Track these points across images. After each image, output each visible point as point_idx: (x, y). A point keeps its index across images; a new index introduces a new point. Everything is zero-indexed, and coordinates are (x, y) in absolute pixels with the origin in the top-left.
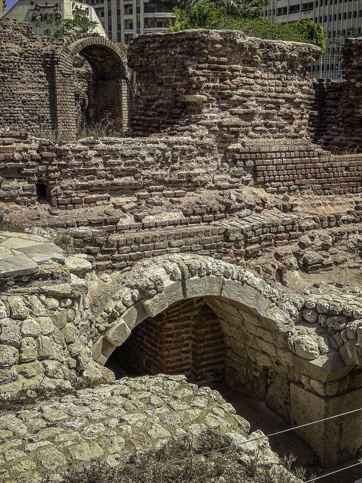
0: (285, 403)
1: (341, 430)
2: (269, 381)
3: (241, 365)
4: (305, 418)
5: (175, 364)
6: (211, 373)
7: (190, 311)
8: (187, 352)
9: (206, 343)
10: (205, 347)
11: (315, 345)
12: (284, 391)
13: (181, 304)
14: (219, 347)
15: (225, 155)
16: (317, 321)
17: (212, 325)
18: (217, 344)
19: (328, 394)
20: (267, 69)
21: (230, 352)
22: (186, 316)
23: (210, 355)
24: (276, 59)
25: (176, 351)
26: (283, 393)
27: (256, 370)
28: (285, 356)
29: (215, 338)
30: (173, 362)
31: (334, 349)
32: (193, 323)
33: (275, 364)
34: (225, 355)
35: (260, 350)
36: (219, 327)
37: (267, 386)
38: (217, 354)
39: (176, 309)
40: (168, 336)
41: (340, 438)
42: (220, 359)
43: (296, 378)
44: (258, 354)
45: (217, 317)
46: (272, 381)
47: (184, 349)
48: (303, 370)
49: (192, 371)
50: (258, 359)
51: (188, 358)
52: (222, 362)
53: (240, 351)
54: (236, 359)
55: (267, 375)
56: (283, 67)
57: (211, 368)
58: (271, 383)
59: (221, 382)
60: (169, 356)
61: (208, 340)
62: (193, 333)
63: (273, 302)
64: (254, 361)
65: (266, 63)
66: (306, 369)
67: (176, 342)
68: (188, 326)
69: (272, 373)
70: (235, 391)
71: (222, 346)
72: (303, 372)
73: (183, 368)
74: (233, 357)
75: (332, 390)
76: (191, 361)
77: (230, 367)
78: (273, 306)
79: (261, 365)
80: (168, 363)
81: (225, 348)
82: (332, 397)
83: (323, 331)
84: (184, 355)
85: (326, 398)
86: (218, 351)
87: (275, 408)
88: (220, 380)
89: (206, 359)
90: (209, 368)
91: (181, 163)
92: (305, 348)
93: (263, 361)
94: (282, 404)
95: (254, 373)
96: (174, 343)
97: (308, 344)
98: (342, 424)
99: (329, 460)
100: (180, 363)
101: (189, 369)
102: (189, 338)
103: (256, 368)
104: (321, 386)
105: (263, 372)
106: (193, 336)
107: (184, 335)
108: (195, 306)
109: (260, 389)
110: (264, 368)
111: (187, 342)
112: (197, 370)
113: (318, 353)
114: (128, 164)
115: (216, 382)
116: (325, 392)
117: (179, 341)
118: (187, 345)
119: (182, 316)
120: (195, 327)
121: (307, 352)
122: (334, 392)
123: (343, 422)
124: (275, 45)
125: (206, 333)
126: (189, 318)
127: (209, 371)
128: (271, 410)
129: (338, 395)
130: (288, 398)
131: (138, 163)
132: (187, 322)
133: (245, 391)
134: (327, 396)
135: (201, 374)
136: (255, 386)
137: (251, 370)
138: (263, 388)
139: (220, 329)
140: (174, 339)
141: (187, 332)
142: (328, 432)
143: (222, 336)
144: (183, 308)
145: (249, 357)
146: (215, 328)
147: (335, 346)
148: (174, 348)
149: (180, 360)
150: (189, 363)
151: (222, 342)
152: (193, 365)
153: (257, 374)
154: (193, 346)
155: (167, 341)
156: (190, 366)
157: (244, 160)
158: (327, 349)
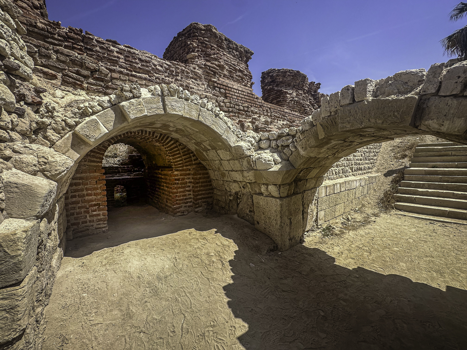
0: (250, 211)
1: (291, 223)
2: (239, 201)
3: (222, 196)
4: (265, 217)
5: (182, 198)
6: (204, 204)
7: (190, 165)
8: (189, 191)
9: (200, 184)
10: (200, 187)
11: (271, 158)
12: (249, 203)
13: (183, 160)
14: (209, 187)
15: (209, 83)
16: (270, 146)
17: (203, 174)
18: (207, 185)
19: (282, 195)
20: (229, 53)
21: (215, 190)
22: (188, 168)
23: (204, 192)
24: (233, 49)
25: (182, 190)
26: (248, 205)
27: (230, 195)
28: (249, 175)
29: (206, 182)
30: (180, 196)
31: (285, 160)
32: (192, 173)
33: (242, 187)
34: (213, 192)
35: (232, 181)
36: (208, 175)
37: (238, 204)
38: (208, 192)
39: (180, 162)
40: (176, 180)
41: (290, 229)
42: (210, 195)
43: (257, 191)
44: (231, 184)
45: (206, 169)
46: (241, 200)
47: (187, 189)
48: (263, 180)
49: (193, 203)
50: (231, 188)
51: (190, 194)
52: (211, 197)
53: (221, 187)
54: (219, 193)
55: (238, 198)
56: (237, 54)
57: (205, 200)
58: (240, 202)
59: (211, 209)
60: (177, 193)
61: (202, 182)
62: (193, 178)
63: (239, 138)
64: (229, 190)
65: (228, 50)
66: (265, 178)
67: (181, 184)
68: (189, 174)
69: (240, 196)
70: (219, 213)
71: (211, 187)
72: (262, 182)
73: (187, 201)
74: (217, 193)
75: (285, 191)
76: (192, 196)
77: (216, 199)
78: (239, 140)
79: (234, 191)
80: (176, 197)
81: (212, 189)
82: (284, 198)
83: (275, 150)
84: (187, 193)
85: (281, 198)
86: (208, 190)
87: (243, 216)
88: (210, 208)
89: (201, 195)
90: (203, 200)
91: (182, 78)
92: (264, 161)
93: (235, 188)
94: (248, 212)
95: (230, 198)
96: (180, 184)
97: (266, 158)
98: (291, 218)
99: (284, 245)
100: (185, 197)
101: (191, 202)
102: (190, 182)
103: (231, 194)
104: (276, 189)
105: (235, 195)
106: (192, 180)
107: (187, 180)
108: (193, 162)
109: (234, 208)
110: (235, 193)
111: (189, 184)
112: (196, 201)
113: (273, 163)
114: (143, 65)
115: (208, 209)
116: (280, 194)
117: (183, 183)
118: (189, 186)
119: (185, 168)
120: (193, 175)
121: (265, 163)
122: (286, 194)
123: (291, 217)
124: (232, 42)
125: (200, 178)
126: (190, 170)
127: (204, 202)
128: (241, 218)
129: (288, 196)
130: (252, 207)
131: (151, 67)
132: (188, 172)
133: (225, 211)
134: (281, 197)
135: (198, 204)
136: (230, 206)
137: (227, 196)
138: (235, 207)
139: (209, 177)
140: (180, 182)
141: (189, 179)
142: (283, 224)
143: (210, 181)
144: (185, 162)
145: (226, 190)
146: (206, 176)
147: (284, 157)
148: (179, 188)
149: (185, 195)
150: (191, 198)
151: (211, 185)
152: (193, 198)
153: (231, 198)
154: (193, 187)
155: (176, 183)
156: (192, 200)
157: (220, 88)
158: (280, 160)
